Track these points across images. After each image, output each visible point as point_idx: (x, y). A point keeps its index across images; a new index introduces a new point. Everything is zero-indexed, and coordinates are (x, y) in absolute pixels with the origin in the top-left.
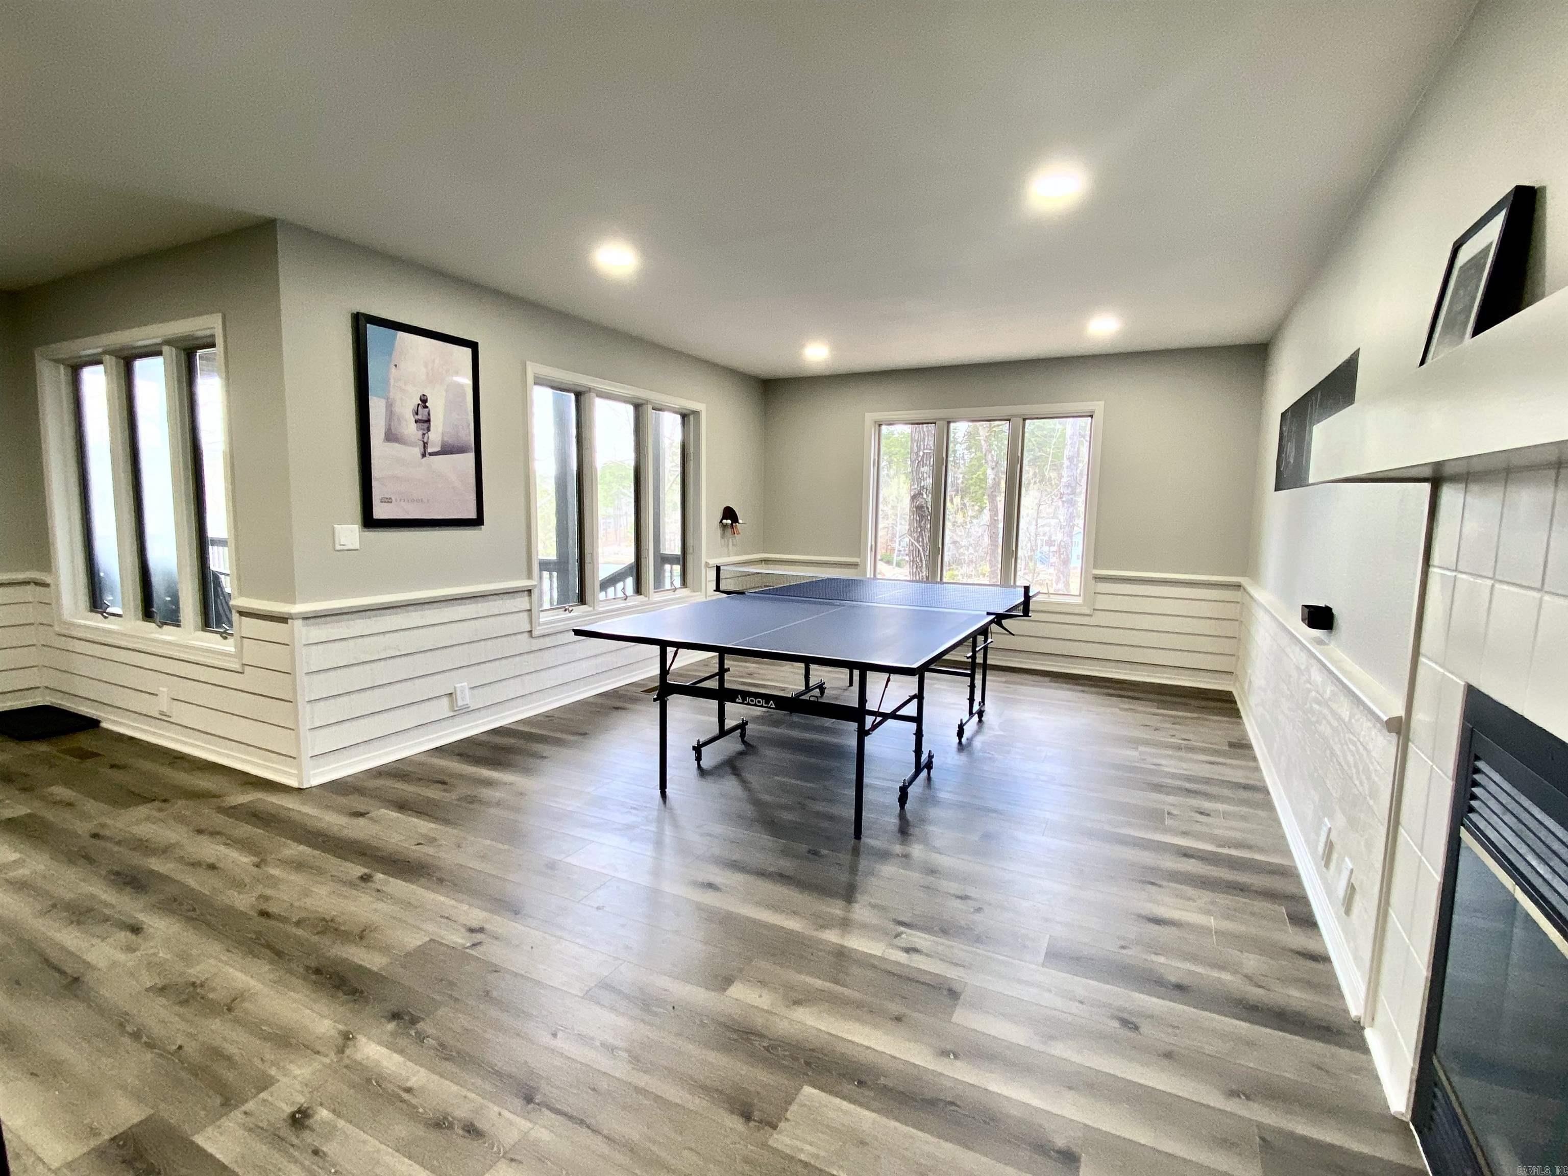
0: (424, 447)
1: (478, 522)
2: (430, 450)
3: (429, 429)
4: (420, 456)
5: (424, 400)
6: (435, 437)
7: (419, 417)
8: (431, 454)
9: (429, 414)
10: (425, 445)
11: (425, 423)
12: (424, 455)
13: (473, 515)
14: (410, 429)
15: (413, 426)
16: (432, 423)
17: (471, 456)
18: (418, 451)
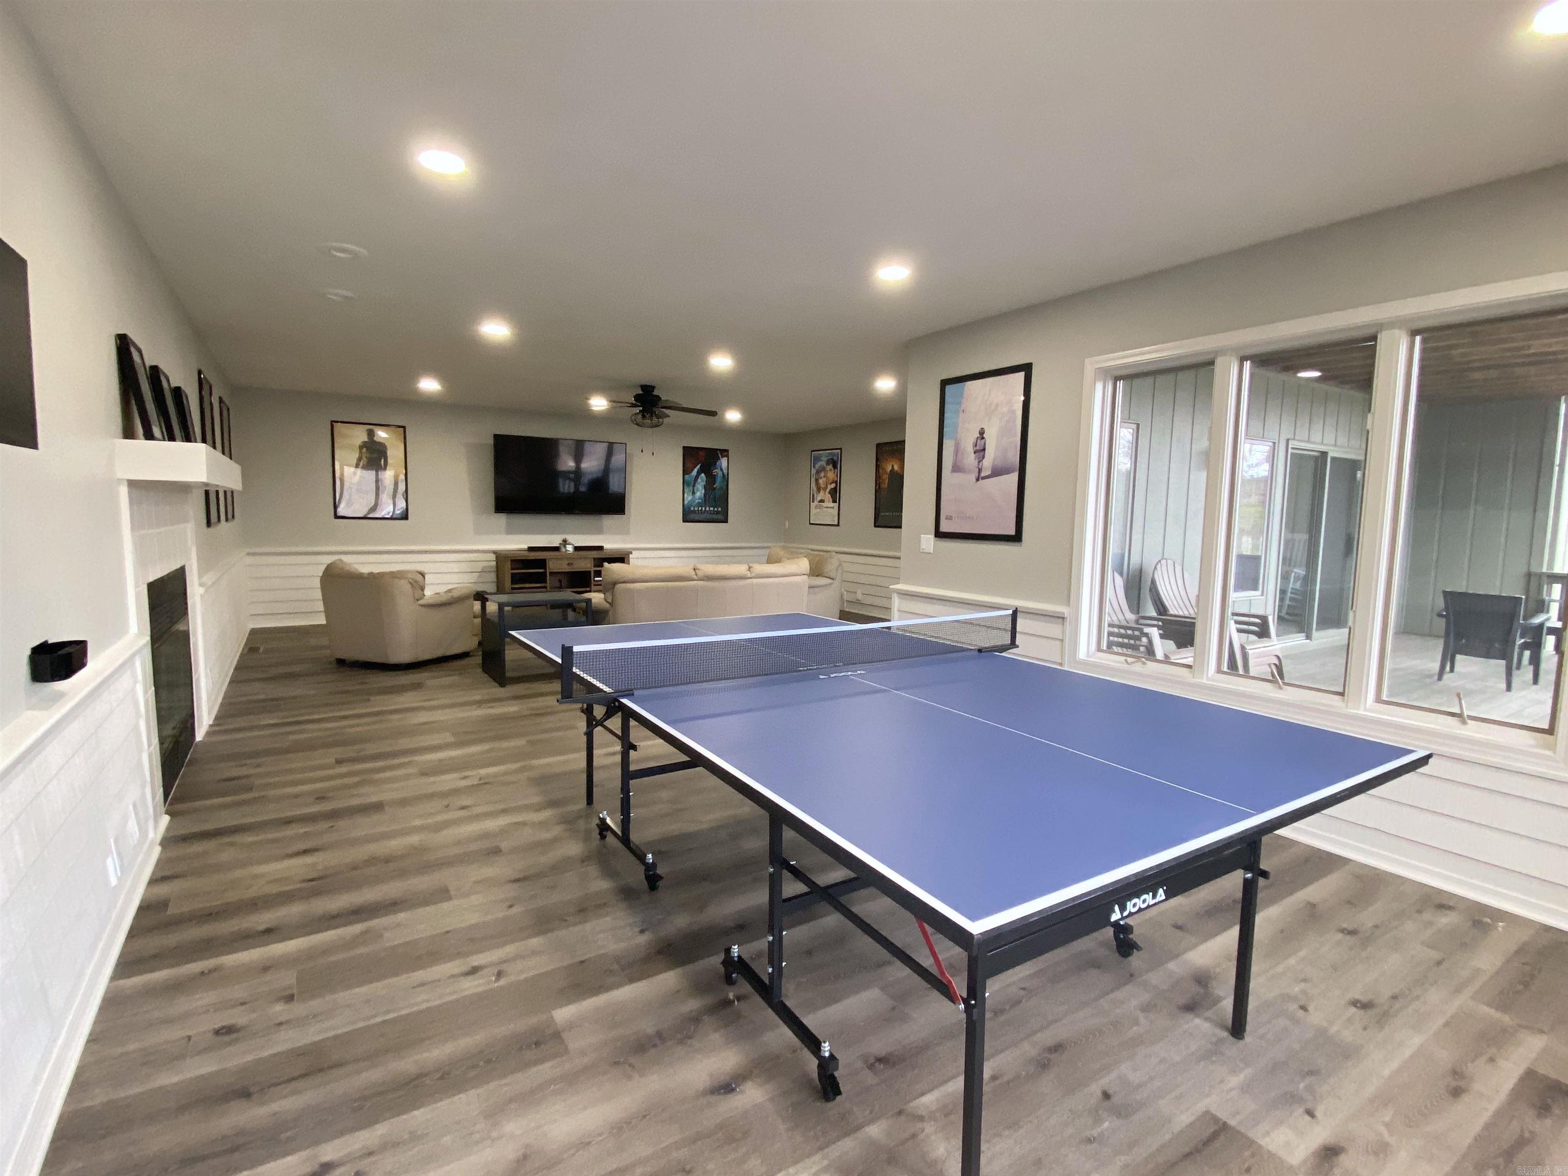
0: (979, 472)
1: (1017, 538)
2: (983, 475)
3: (984, 457)
4: (974, 480)
5: (982, 432)
6: (988, 463)
7: (978, 448)
8: (984, 478)
9: (985, 444)
10: (980, 471)
11: (980, 452)
12: (978, 480)
13: (1012, 532)
14: (970, 459)
15: (973, 456)
16: (986, 451)
17: (1015, 477)
18: (973, 477)
